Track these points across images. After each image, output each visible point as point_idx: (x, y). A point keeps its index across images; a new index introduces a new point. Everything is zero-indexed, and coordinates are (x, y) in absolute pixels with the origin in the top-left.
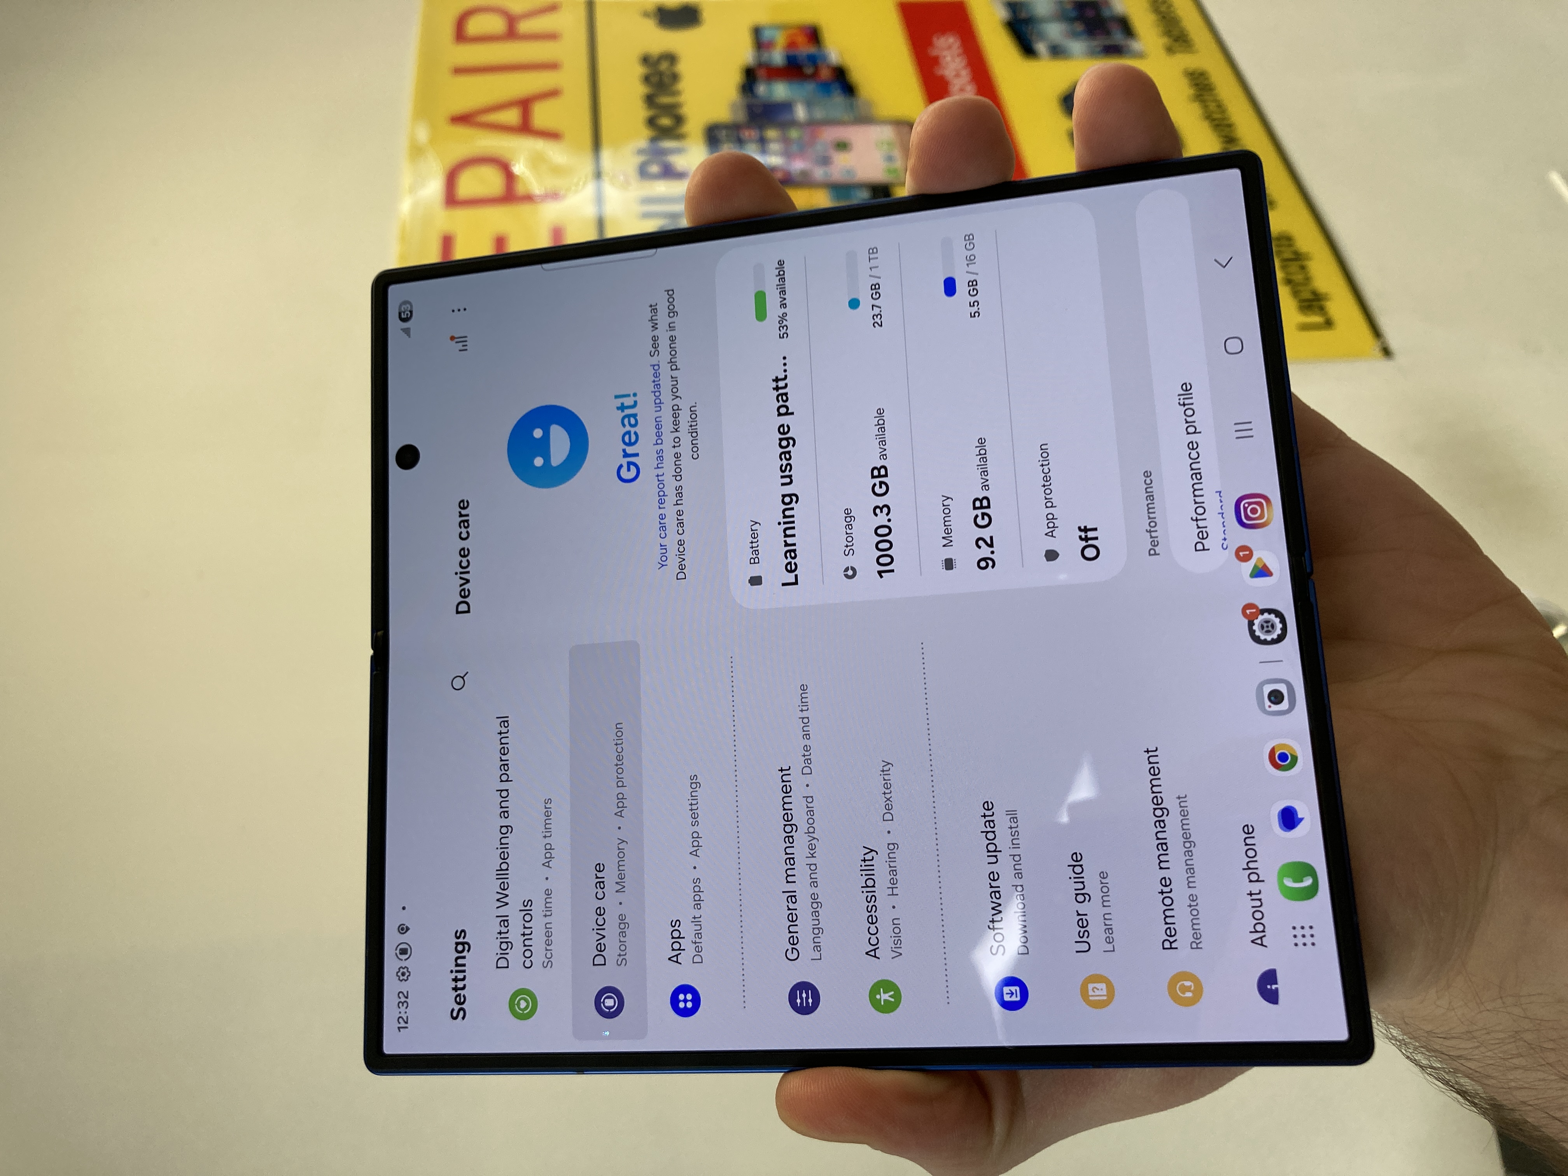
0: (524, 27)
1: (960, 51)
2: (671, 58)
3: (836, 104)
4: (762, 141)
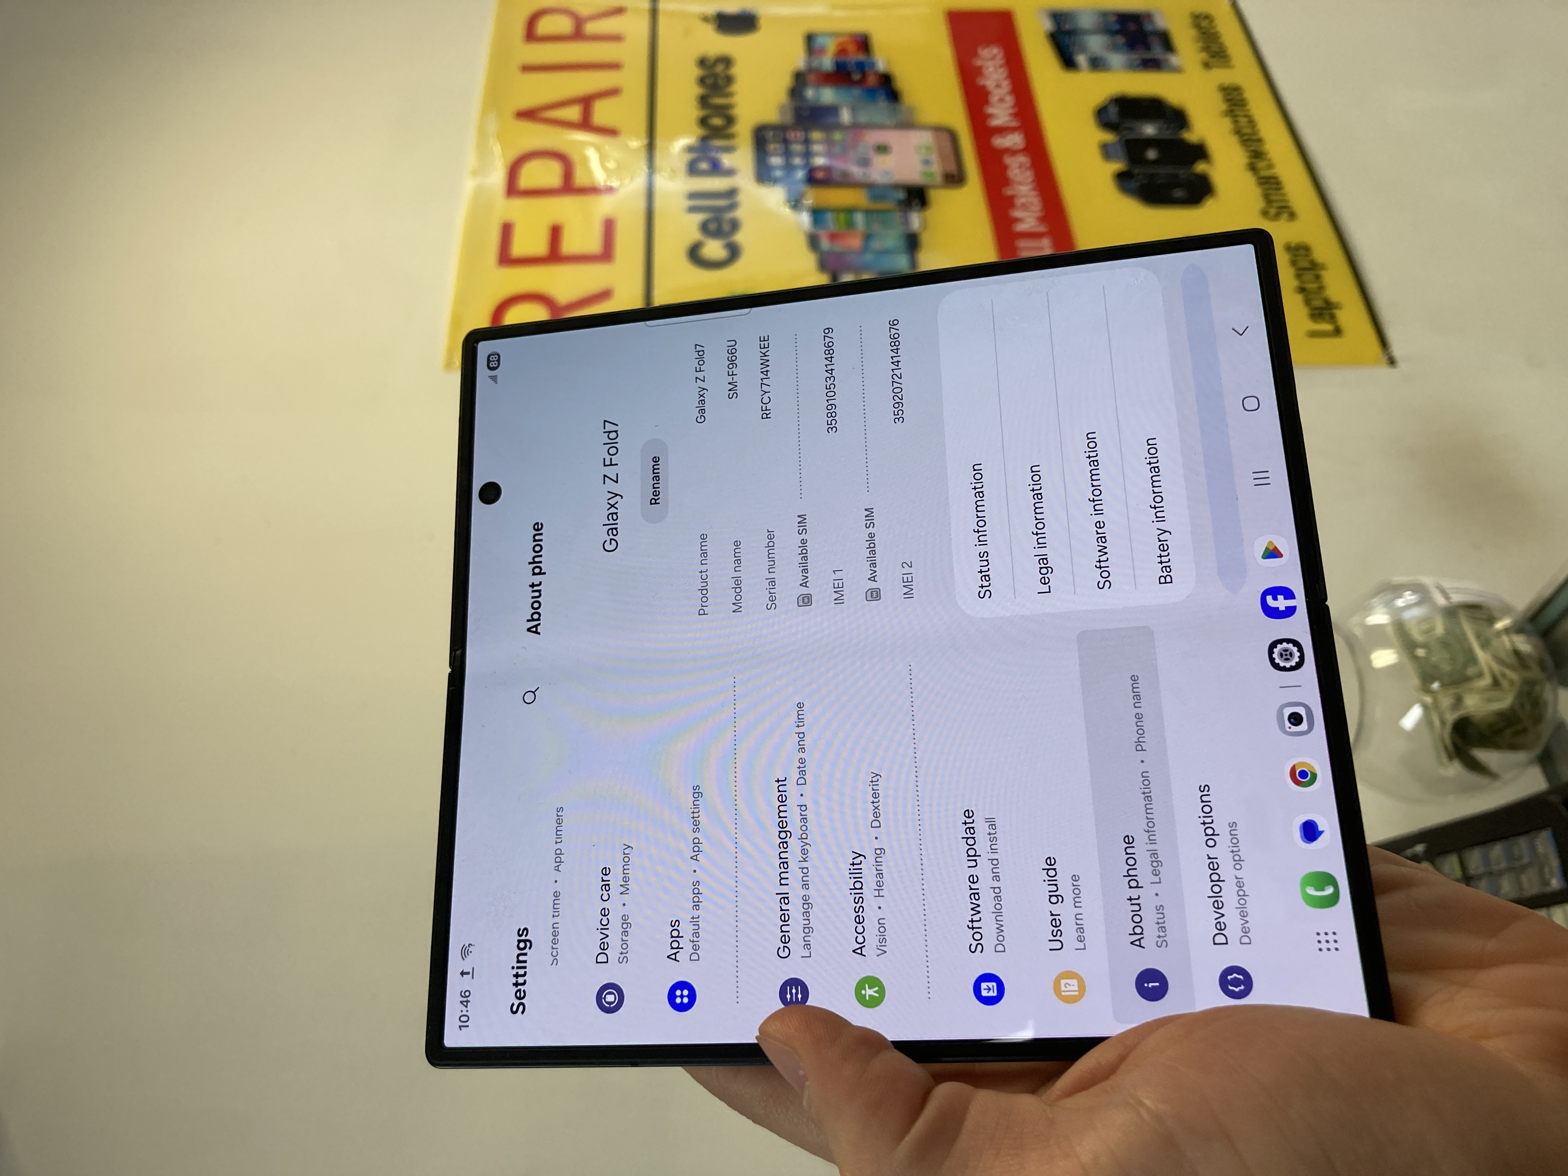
0: (591, 28)
1: (1003, 61)
2: (727, 61)
3: (880, 110)
4: (807, 142)
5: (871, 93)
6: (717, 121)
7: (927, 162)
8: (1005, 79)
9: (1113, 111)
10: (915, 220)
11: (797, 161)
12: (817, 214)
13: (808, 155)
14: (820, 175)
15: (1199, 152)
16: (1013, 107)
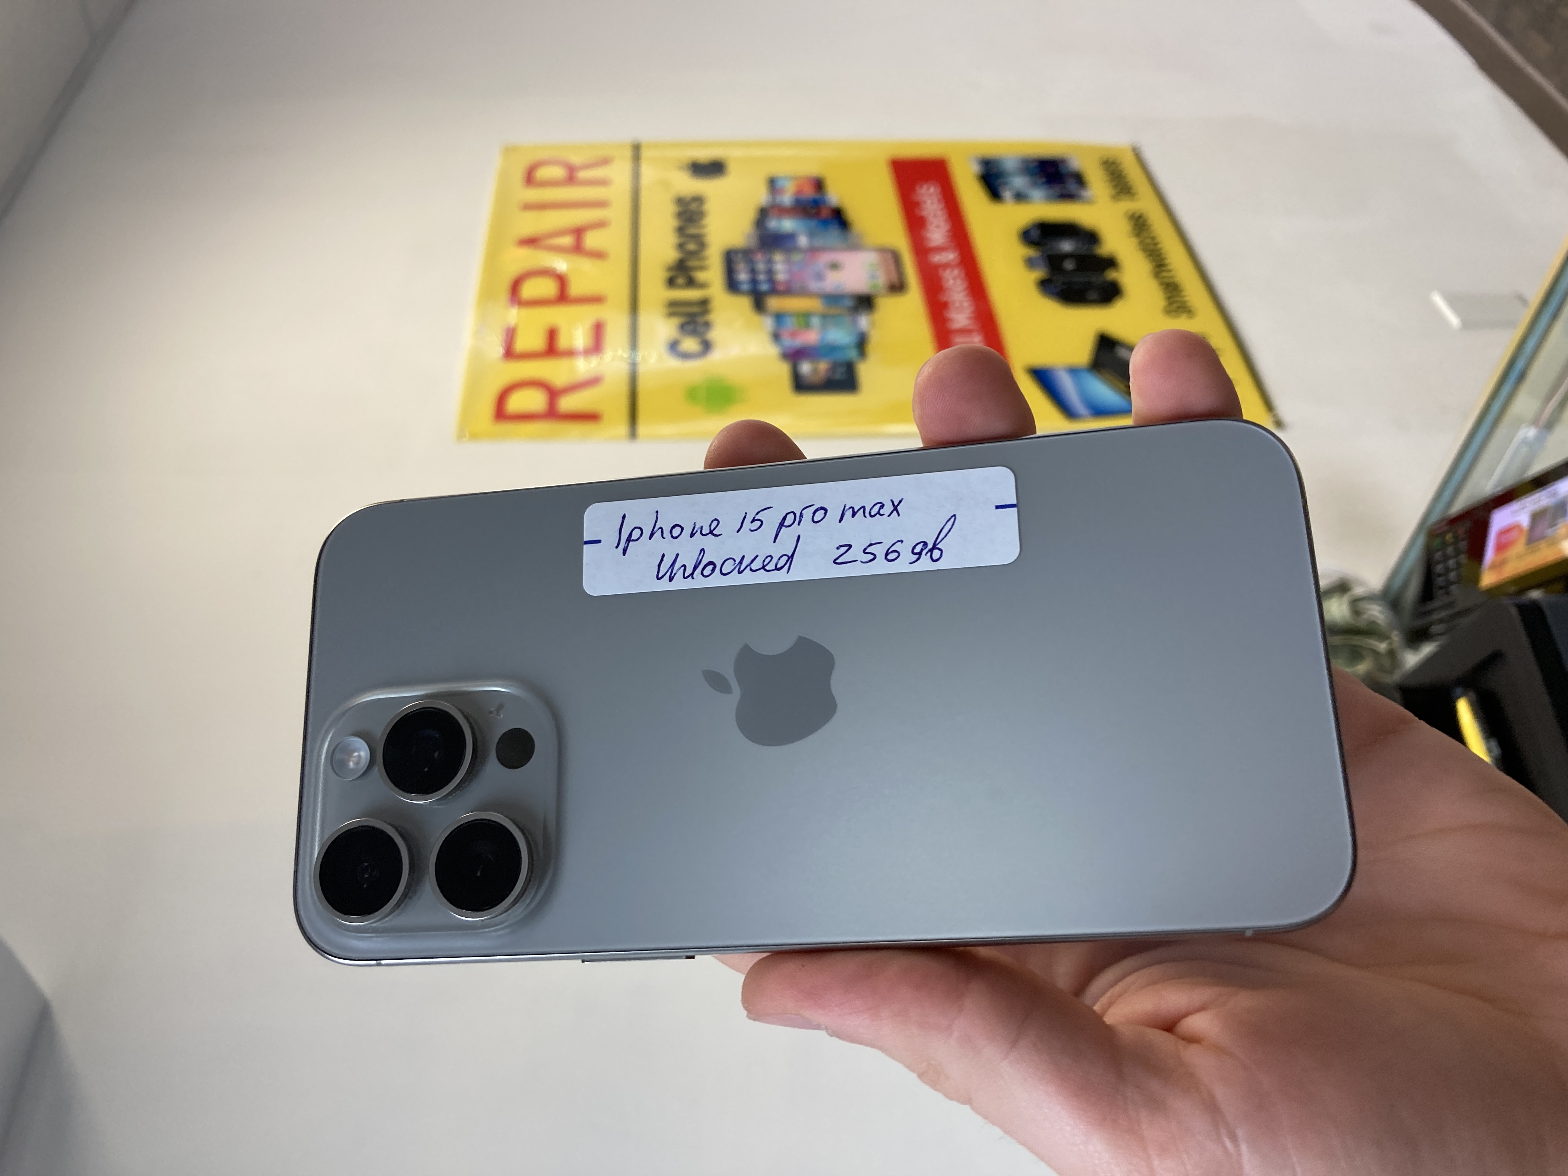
0: (582, 175)
1: (940, 197)
2: (699, 200)
3: (833, 235)
4: (770, 262)
5: (825, 223)
6: (691, 247)
7: (873, 277)
8: (942, 210)
9: (1036, 234)
10: (863, 321)
11: (762, 277)
12: (779, 317)
13: (770, 272)
14: (781, 288)
15: (1111, 263)
16: (949, 231)
